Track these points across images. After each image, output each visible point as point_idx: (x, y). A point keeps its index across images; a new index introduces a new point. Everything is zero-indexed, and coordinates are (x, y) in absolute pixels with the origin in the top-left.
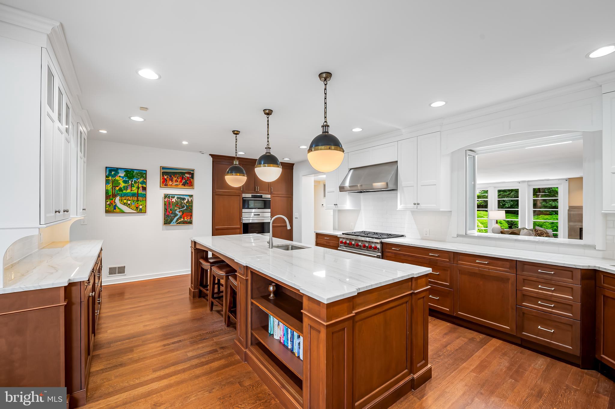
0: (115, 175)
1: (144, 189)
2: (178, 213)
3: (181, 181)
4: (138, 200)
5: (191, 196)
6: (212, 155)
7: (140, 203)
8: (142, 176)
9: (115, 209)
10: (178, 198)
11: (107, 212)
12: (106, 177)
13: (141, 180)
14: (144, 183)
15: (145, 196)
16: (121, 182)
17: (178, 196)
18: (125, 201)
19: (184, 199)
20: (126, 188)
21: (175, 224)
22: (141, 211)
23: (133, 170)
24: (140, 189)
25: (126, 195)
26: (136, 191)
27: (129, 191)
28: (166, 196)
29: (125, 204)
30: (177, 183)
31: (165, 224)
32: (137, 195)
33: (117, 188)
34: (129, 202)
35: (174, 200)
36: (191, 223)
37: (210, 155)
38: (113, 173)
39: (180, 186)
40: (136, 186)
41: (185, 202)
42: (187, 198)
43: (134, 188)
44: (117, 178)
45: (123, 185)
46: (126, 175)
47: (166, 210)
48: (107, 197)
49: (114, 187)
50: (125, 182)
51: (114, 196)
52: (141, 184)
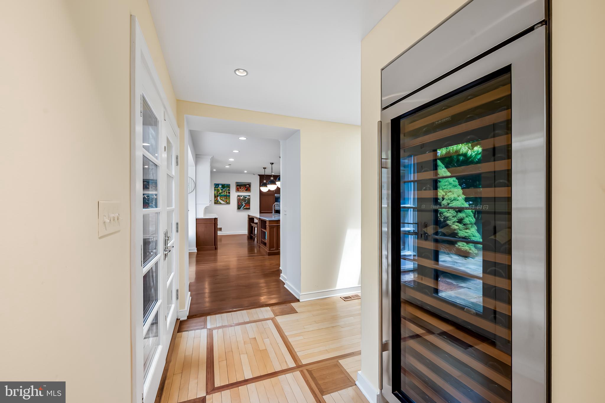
0: (218, 187)
1: (229, 193)
2: (243, 204)
3: (245, 189)
4: (227, 198)
5: (249, 196)
6: (259, 175)
7: (227, 199)
8: (228, 187)
9: (218, 202)
10: (243, 197)
11: (215, 203)
12: (215, 188)
13: (228, 189)
14: (229, 190)
15: (229, 196)
16: (220, 190)
17: (244, 196)
18: (222, 199)
19: (246, 197)
20: (222, 193)
21: (242, 209)
22: (228, 203)
23: (224, 184)
24: (228, 193)
25: (222, 196)
26: (226, 194)
27: (223, 194)
28: (238, 196)
29: (221, 200)
30: (243, 190)
31: (238, 209)
32: (226, 196)
33: (219, 193)
34: (223, 199)
35: (242, 198)
36: (249, 209)
37: (258, 175)
38: (217, 186)
39: (245, 191)
40: (226, 191)
41: (247, 199)
42: (247, 197)
43: (225, 193)
44: (219, 188)
45: (221, 191)
46: (222, 187)
47: (238, 202)
48: (215, 197)
49: (217, 192)
50: (222, 190)
51: (218, 196)
52: (228, 190)
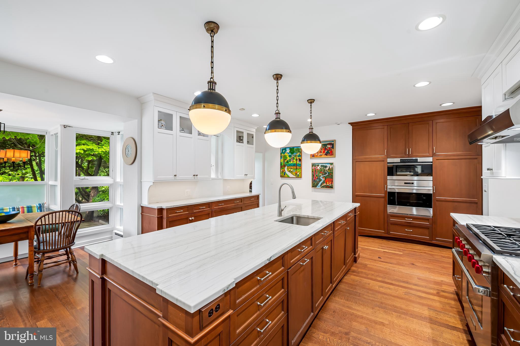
0: (285, 152)
1: (300, 160)
2: (322, 178)
3: (324, 152)
4: (296, 169)
5: (332, 164)
6: (351, 124)
7: (298, 171)
8: (299, 151)
9: (285, 175)
10: (321, 166)
11: (281, 176)
12: (281, 154)
13: (299, 154)
14: (300, 156)
15: (300, 166)
16: (288, 156)
17: (322, 164)
18: (290, 169)
19: (326, 167)
20: (290, 160)
21: (320, 187)
22: (298, 176)
23: (293, 147)
24: (298, 160)
25: (290, 165)
26: (295, 162)
27: (292, 162)
28: (313, 165)
29: (290, 171)
30: (321, 154)
31: (313, 187)
32: (296, 165)
33: (286, 161)
34: (292, 170)
35: (318, 168)
36: (332, 187)
37: (349, 123)
38: (284, 151)
39: (324, 156)
40: (295, 158)
41: (327, 169)
42: (328, 165)
43: (294, 160)
44: (286, 154)
45: (289, 158)
46: (290, 152)
47: (313, 176)
48: (281, 167)
49: (284, 160)
50: (290, 156)
51: (285, 166)
52: (299, 157)
